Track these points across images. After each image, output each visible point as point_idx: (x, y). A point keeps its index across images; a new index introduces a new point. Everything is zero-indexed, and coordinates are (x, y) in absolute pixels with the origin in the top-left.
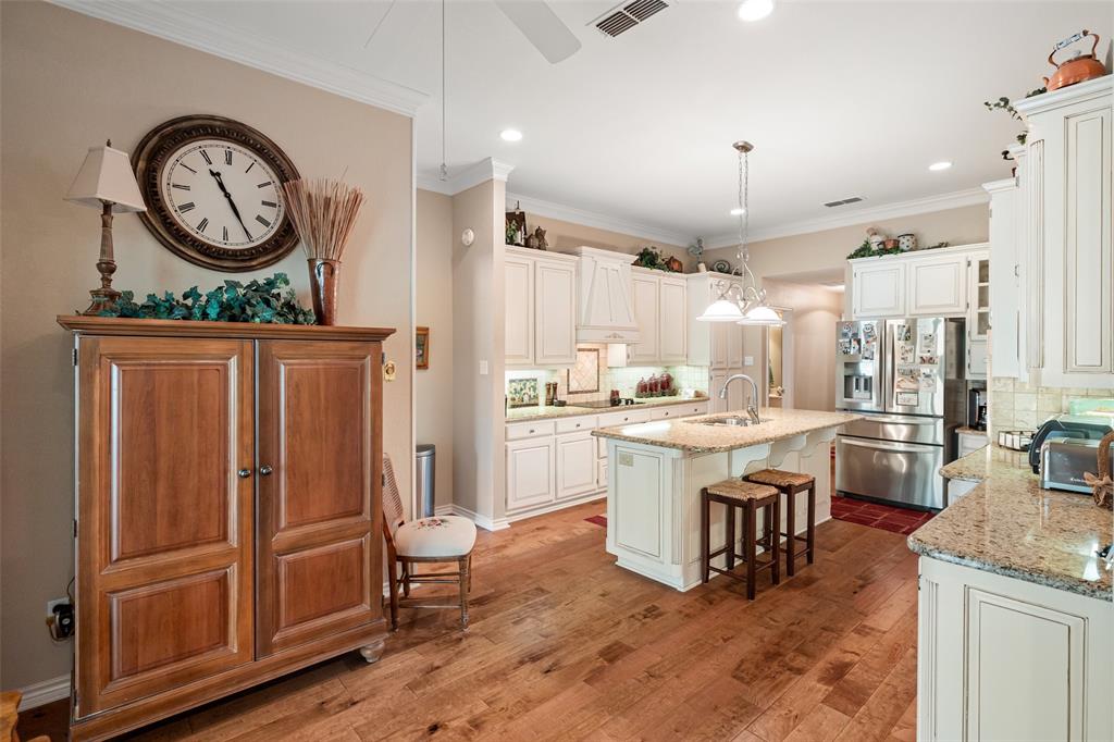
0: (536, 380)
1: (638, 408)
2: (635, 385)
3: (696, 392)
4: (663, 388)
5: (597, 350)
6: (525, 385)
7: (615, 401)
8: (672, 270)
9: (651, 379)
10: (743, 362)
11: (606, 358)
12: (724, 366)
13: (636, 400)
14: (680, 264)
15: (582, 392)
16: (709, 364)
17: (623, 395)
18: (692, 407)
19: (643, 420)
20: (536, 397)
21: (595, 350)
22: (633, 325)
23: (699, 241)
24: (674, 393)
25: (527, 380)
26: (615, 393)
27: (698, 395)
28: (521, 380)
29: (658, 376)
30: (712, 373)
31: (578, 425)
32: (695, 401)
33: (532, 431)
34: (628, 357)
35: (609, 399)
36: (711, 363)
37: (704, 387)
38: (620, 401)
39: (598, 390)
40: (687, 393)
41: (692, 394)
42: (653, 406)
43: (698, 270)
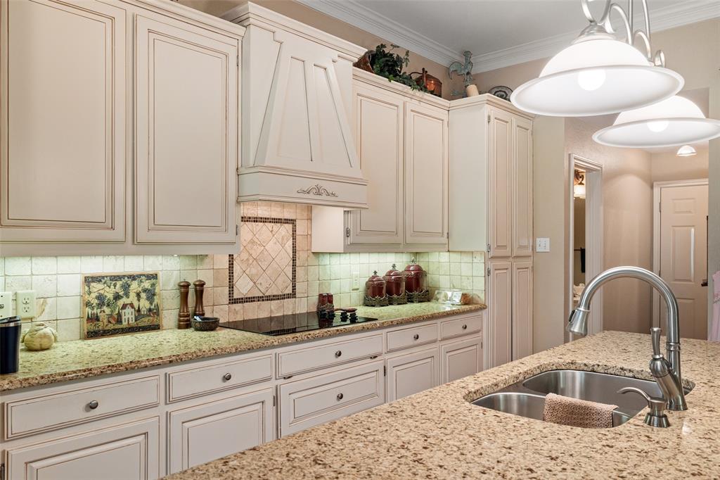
0: (155, 276)
1: (363, 330)
2: (362, 284)
3: (464, 296)
4: (409, 288)
5: (293, 222)
6: (126, 288)
7: (325, 315)
8: (424, 89)
9: (389, 274)
10: (534, 248)
11: (309, 236)
12: (507, 252)
13: (362, 312)
14: (438, 84)
15: (260, 299)
16: (485, 249)
17: (340, 303)
18: (459, 321)
19: (373, 352)
20: (155, 312)
21: (287, 221)
22: (356, 173)
23: (467, 54)
24: (427, 297)
25: (133, 277)
26: (326, 299)
27: (466, 300)
28: (119, 278)
29: (400, 268)
30: (491, 265)
31: (227, 378)
32: (464, 312)
33: (93, 407)
34: (347, 233)
35: (315, 310)
36: (489, 247)
37: (477, 288)
38: (332, 316)
39: (293, 295)
40: (449, 300)
41: (457, 300)
42: (392, 325)
43: (466, 95)
